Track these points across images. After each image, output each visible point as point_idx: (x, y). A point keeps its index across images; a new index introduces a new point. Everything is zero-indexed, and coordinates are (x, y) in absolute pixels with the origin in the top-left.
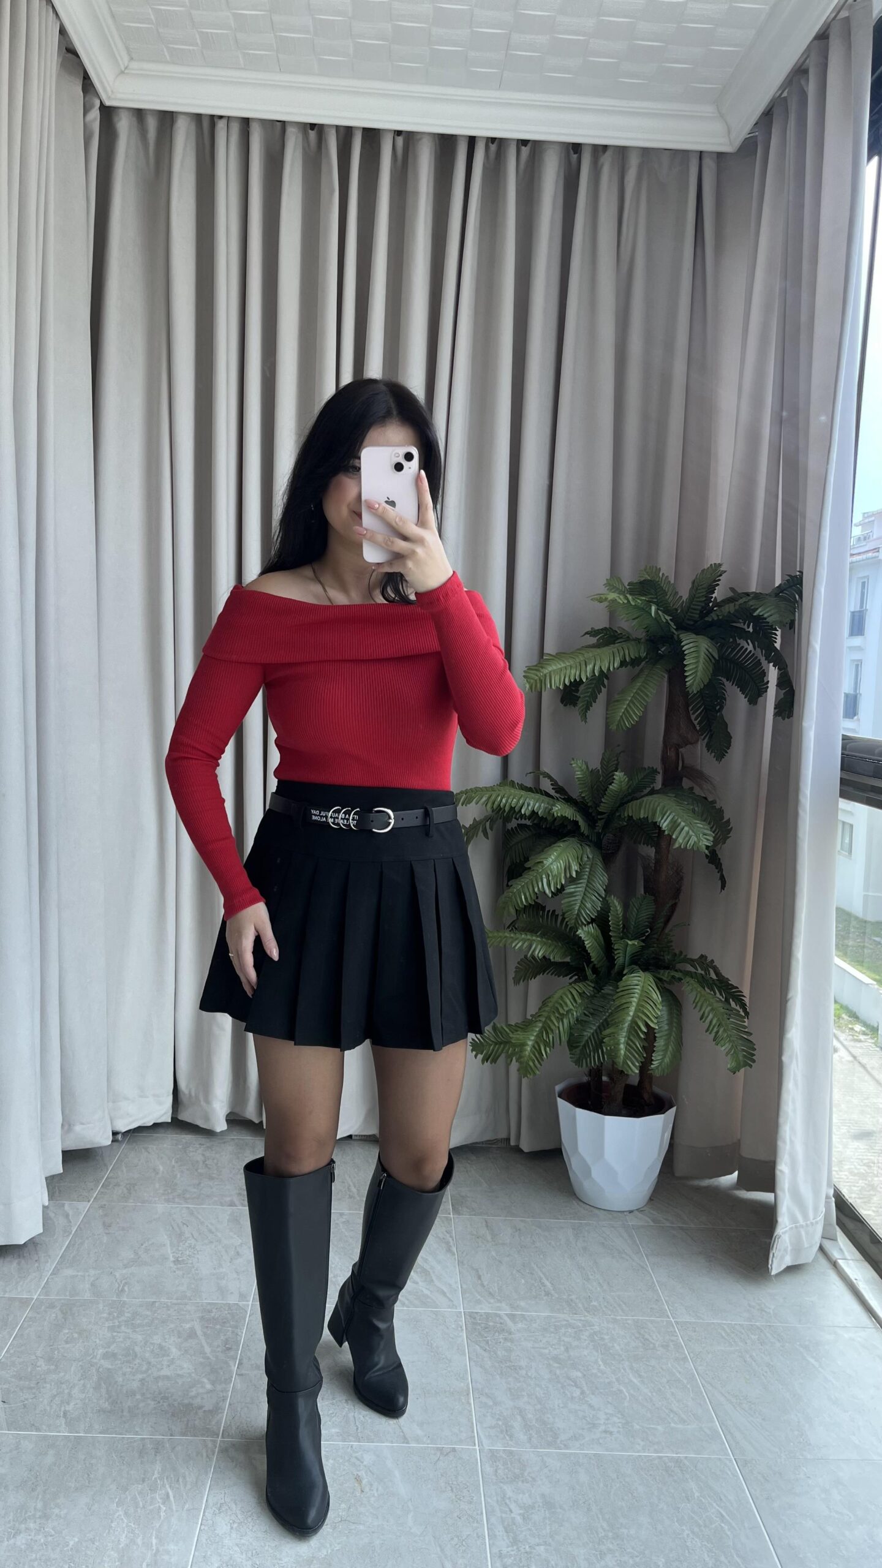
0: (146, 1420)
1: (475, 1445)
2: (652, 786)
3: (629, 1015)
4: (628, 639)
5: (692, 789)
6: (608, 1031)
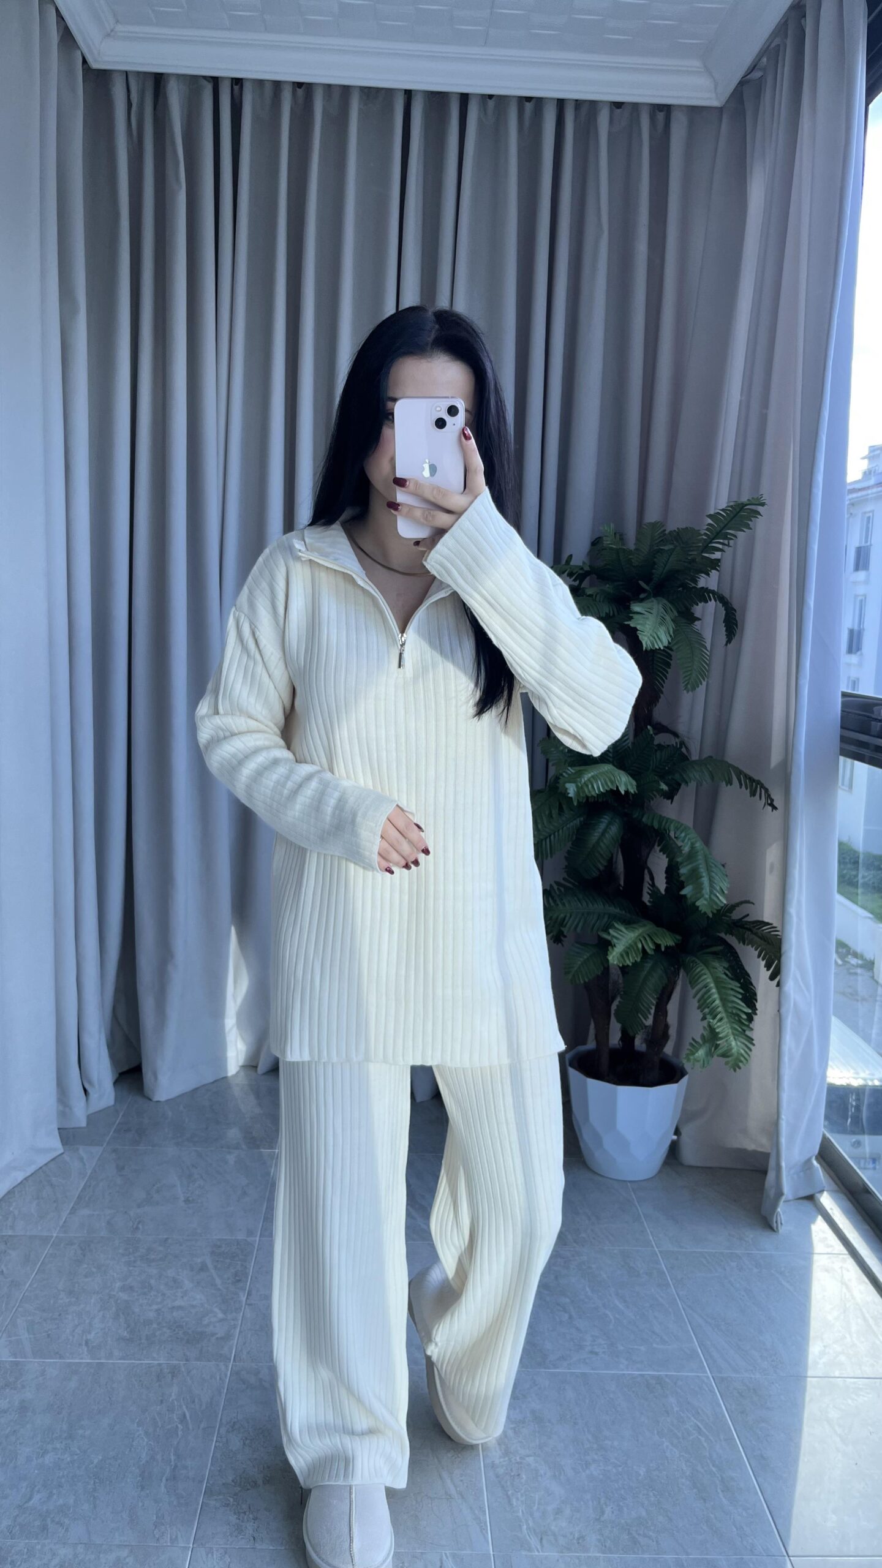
0: (163, 1346)
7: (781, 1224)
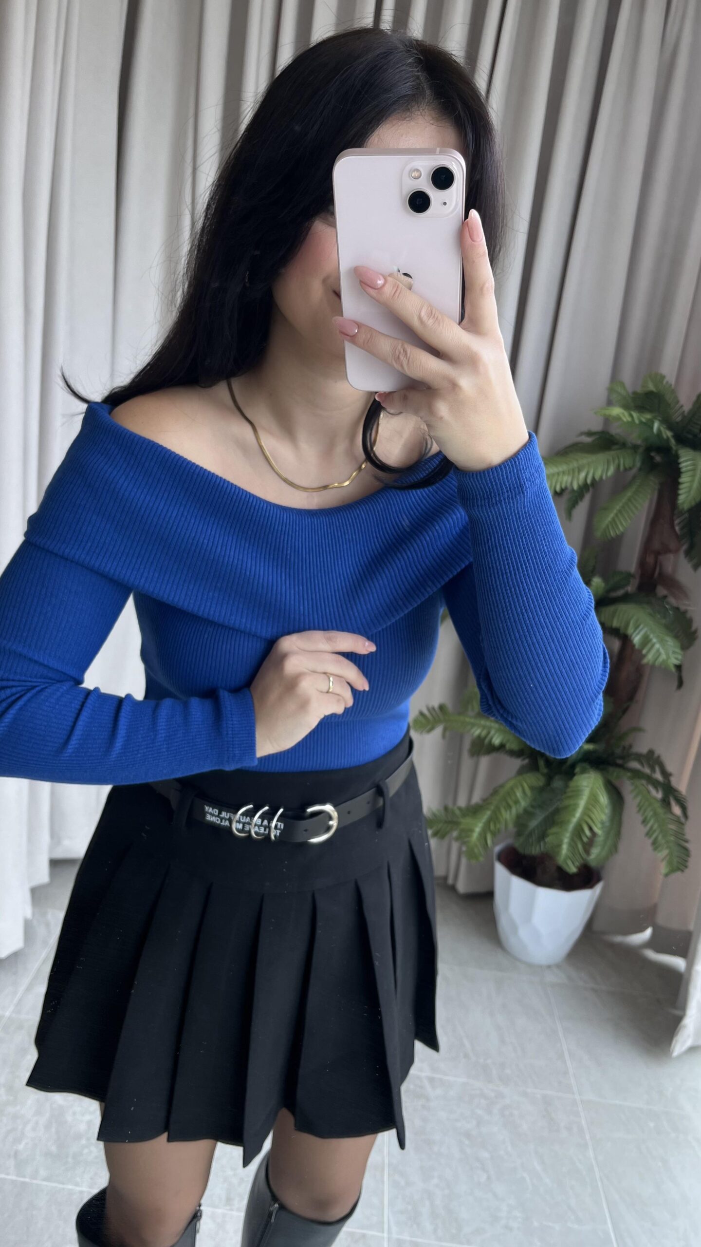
1: (383, 1232)
2: (626, 589)
3: (574, 816)
4: (623, 445)
5: (665, 597)
6: (554, 830)
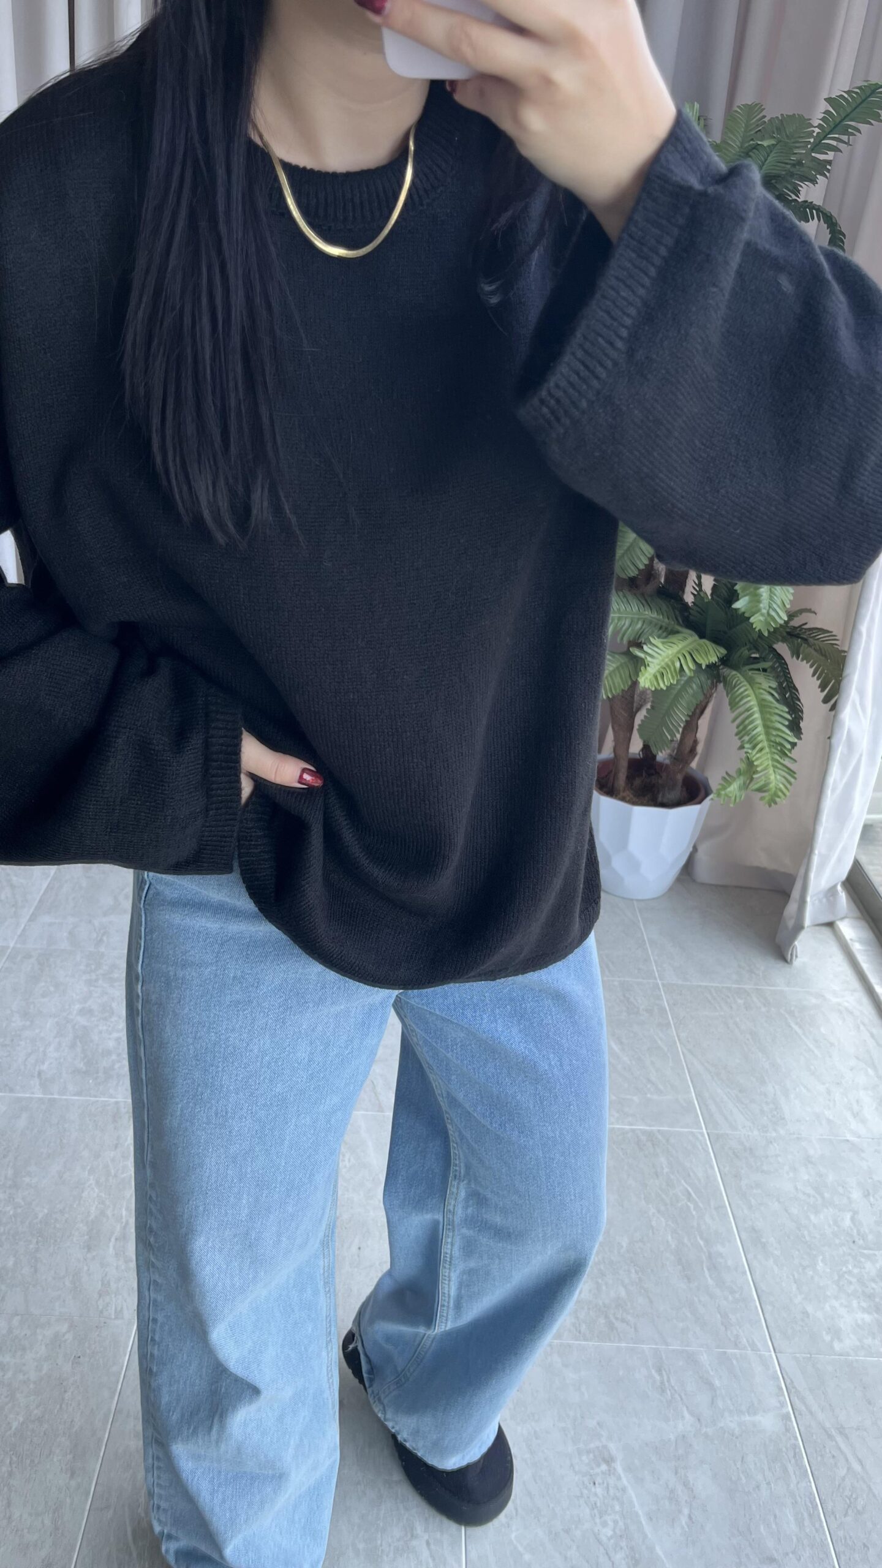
7: (796, 956)
